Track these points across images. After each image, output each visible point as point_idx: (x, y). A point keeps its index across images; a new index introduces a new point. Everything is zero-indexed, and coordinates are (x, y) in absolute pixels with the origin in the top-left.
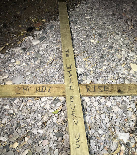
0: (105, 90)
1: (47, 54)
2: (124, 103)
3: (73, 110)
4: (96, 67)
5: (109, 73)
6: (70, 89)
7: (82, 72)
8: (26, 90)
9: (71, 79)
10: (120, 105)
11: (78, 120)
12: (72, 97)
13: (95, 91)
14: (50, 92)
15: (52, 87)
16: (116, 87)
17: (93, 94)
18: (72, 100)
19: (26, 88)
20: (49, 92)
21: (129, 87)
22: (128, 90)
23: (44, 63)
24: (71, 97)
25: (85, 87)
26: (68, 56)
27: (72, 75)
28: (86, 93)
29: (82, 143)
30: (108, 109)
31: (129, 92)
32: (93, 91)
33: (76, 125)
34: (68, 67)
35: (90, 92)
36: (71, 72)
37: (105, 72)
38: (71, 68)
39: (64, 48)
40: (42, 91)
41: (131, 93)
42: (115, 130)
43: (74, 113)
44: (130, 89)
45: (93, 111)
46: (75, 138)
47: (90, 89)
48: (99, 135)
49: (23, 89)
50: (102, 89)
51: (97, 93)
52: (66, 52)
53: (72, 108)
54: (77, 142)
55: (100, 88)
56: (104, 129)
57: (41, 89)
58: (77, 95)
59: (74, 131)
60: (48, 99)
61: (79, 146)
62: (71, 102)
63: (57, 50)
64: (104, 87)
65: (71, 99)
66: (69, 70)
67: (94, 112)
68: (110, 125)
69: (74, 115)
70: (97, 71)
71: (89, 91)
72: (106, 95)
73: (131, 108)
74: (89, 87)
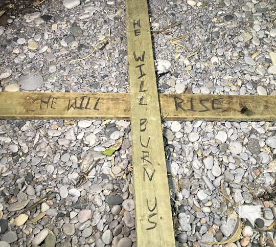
0: (213, 108)
1: (95, 28)
2: (253, 136)
3: (144, 149)
4: (197, 58)
5: (224, 72)
6: (140, 104)
7: (167, 68)
8: (47, 105)
11: (155, 170)
12: (143, 122)
13: (192, 109)
14: (98, 110)
15: (103, 99)
16: (237, 102)
17: (189, 115)
18: (143, 127)
19: (47, 100)
20: (95, 108)
21: (266, 102)
22: (262, 108)
24: (141, 120)
25: (172, 100)
26: (138, 33)
28: (174, 112)
29: (161, 218)
30: (219, 149)
31: (266, 112)
32: (189, 110)
33: (151, 180)
35: (183, 111)
36: (143, 67)
37: (216, 69)
38: (145, 60)
39: (130, 17)
40: (81, 108)
41: (270, 114)
42: (232, 193)
43: (147, 154)
44: (266, 107)
45: (187, 151)
46: (146, 207)
47: (182, 104)
48: (199, 201)
49: (42, 101)
50: (209, 105)
51: (197, 112)
52: (134, 24)
53: (142, 145)
54: (151, 216)
55: (203, 102)
56: (209, 190)
57: (79, 102)
58: (154, 117)
59: (145, 194)
60: (92, 124)
61: (154, 225)
62: (141, 131)
63: (116, 21)
64: (213, 102)
65: (141, 124)
66: (140, 63)
67: (189, 154)
68: (222, 182)
69: (147, 158)
70: (198, 66)
71: (179, 109)
72: (215, 117)
73: (268, 146)
74: (180, 101)
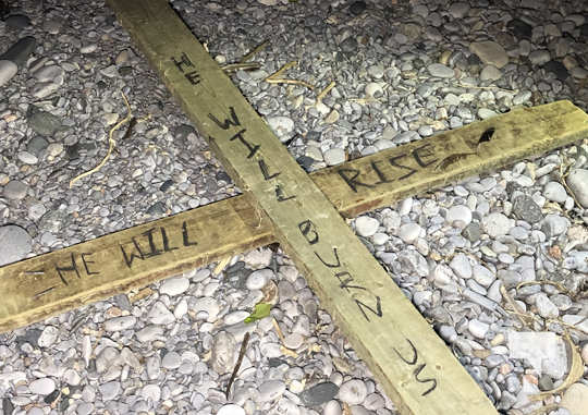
0: (423, 165)
3: (338, 270)
5: (402, 105)
6: (281, 199)
8: (74, 272)
9: (262, 163)
10: (508, 206)
11: (378, 298)
12: (306, 227)
13: (383, 179)
14: (196, 244)
15: (193, 222)
16: (459, 141)
17: (386, 194)
18: (312, 236)
19: (69, 264)
20: (186, 243)
22: (510, 136)
23: (90, 147)
24: (300, 226)
25: (335, 178)
26: (198, 79)
27: (257, 147)
28: (353, 196)
29: (438, 367)
31: (520, 140)
32: (378, 183)
33: (380, 314)
34: (223, 122)
35: (369, 190)
36: (246, 136)
37: (387, 104)
38: (240, 121)
40: (154, 252)
41: (530, 141)
42: (529, 307)
43: (347, 276)
44: (517, 132)
45: (413, 261)
46: (399, 361)
47: (360, 176)
48: (477, 340)
49: (58, 269)
50: (411, 162)
51: (397, 182)
52: (178, 65)
53: (329, 266)
54: (417, 372)
55: (397, 161)
56: (489, 313)
57: (145, 244)
58: (321, 212)
59: (383, 341)
61: (431, 384)
62: (312, 243)
63: (127, 77)
64: (415, 155)
65: (305, 233)
66: (233, 130)
67: (418, 262)
68: (503, 288)
69: (350, 284)
70: (348, 110)
71: (359, 188)
72: (435, 179)
73: (551, 202)
74: (352, 175)
